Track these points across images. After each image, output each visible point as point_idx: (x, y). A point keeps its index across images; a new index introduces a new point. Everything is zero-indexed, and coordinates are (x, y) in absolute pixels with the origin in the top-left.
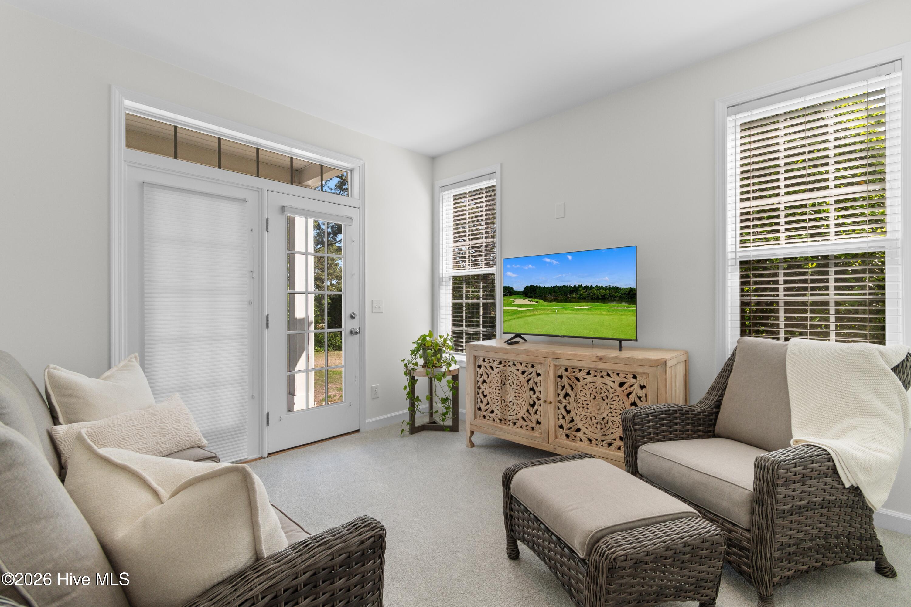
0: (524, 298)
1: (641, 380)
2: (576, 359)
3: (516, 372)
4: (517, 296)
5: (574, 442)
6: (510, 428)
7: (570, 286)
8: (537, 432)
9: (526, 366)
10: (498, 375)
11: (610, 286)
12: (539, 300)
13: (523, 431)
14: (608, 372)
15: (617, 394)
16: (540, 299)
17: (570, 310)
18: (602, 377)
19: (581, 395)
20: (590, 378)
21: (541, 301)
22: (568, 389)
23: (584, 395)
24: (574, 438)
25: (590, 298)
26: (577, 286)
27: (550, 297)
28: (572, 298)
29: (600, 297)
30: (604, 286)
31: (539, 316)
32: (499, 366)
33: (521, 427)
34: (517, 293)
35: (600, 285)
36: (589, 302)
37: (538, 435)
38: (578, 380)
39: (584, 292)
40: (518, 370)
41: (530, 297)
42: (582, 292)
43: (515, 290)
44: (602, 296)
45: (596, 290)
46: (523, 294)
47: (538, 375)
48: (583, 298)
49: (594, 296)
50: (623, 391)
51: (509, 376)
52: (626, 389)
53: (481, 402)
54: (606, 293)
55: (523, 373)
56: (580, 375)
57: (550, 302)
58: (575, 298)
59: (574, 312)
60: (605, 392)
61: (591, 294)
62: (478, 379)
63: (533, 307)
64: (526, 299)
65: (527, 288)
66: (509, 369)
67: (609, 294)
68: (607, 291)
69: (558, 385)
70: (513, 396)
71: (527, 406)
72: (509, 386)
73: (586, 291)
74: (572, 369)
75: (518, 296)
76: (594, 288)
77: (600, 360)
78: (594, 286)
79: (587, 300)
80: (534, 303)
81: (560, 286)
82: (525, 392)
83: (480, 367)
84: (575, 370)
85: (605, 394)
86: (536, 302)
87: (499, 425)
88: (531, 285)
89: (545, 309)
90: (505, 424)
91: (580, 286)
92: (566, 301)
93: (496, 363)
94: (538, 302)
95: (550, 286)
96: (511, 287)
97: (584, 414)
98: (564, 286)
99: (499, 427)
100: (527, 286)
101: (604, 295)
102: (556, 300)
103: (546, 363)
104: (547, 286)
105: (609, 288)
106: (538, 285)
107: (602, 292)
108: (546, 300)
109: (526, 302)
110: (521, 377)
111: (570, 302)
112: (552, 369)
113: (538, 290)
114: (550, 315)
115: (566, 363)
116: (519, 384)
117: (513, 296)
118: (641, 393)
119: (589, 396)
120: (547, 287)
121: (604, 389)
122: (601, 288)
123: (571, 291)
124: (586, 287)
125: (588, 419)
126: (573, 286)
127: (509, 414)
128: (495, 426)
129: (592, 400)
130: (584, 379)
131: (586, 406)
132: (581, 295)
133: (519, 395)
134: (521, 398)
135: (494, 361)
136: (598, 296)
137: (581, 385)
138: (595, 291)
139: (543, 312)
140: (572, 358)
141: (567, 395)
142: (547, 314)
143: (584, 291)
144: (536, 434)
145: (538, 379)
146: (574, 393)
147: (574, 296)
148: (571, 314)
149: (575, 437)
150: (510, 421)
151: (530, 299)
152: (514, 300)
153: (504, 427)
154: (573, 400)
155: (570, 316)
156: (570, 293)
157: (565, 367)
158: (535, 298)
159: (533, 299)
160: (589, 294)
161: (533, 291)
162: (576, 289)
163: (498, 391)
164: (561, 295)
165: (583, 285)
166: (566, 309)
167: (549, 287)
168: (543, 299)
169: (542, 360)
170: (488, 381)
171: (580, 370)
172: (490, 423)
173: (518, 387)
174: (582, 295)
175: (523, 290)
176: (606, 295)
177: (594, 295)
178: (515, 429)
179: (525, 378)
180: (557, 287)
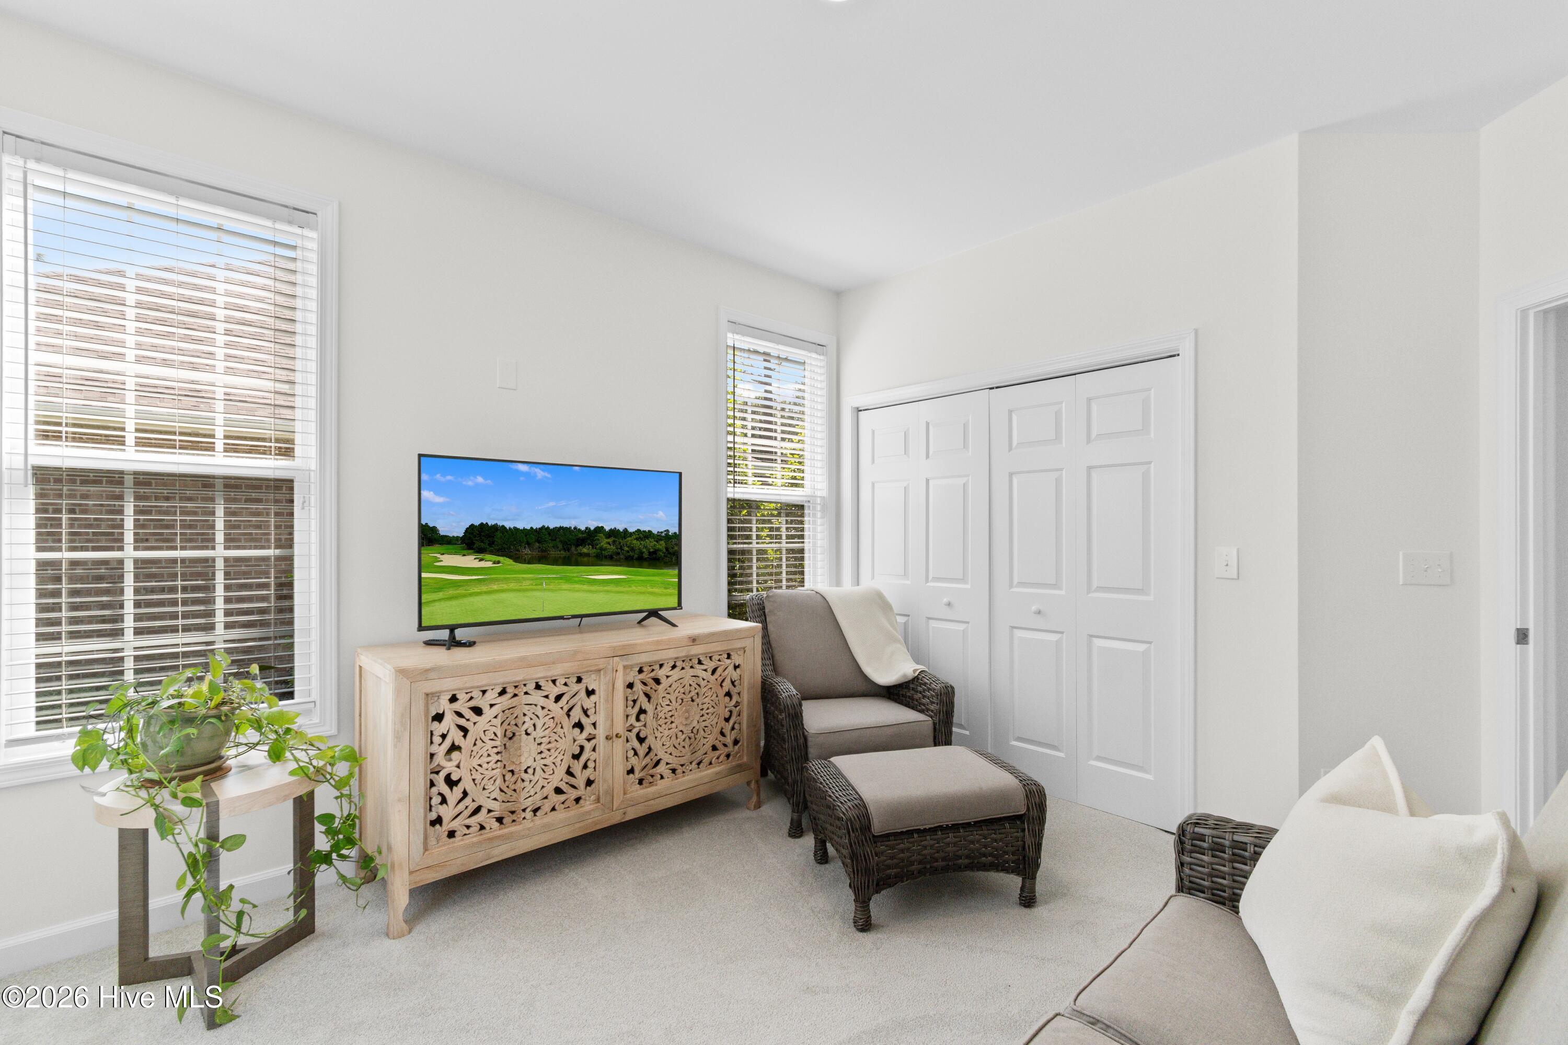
0: (465, 552)
1: (736, 659)
2: (660, 648)
3: (542, 702)
4: (445, 547)
5: (653, 785)
6: (527, 824)
7: (575, 528)
8: (588, 803)
9: (566, 684)
10: (497, 722)
11: (667, 531)
12: (501, 559)
13: (560, 815)
14: (699, 659)
15: (710, 686)
16: (502, 556)
17: (577, 582)
18: (692, 667)
19: (663, 704)
20: (676, 674)
21: (506, 562)
22: (643, 702)
23: (668, 702)
24: (651, 780)
25: (622, 556)
26: (592, 528)
27: (527, 551)
28: (581, 555)
29: (646, 555)
30: (655, 531)
31: (504, 596)
32: (499, 700)
33: (553, 809)
34: (447, 542)
35: (647, 529)
36: (620, 566)
37: (592, 806)
38: (657, 681)
39: (609, 543)
40: (547, 697)
41: (481, 551)
42: (604, 542)
43: (442, 533)
44: (650, 553)
45: (637, 539)
46: (462, 543)
47: (590, 693)
48: (606, 557)
49: (631, 554)
50: (716, 679)
51: (525, 715)
52: (720, 675)
53: (444, 801)
54: (658, 546)
55: (558, 698)
56: (661, 673)
57: (529, 563)
58: (588, 555)
59: (585, 587)
60: (695, 689)
61: (626, 549)
62: (434, 748)
63: (487, 575)
64: (469, 554)
65: (471, 529)
66: (529, 699)
67: (667, 549)
68: (662, 542)
69: (627, 700)
70: (534, 754)
71: (567, 759)
72: (524, 736)
73: (614, 542)
74: (650, 666)
75: (450, 547)
76: (631, 534)
77: (693, 642)
78: (631, 530)
79: (617, 560)
80: (489, 564)
81: (551, 527)
82: (562, 735)
83: (439, 718)
84: (653, 667)
85: (696, 691)
86: (494, 563)
87: (501, 832)
88: (482, 524)
89: (517, 580)
90: (514, 821)
91: (599, 530)
92: (567, 562)
93: (491, 696)
94: (499, 562)
95: (528, 527)
96: (431, 525)
97: (667, 732)
98: (561, 528)
99: (502, 836)
100: (472, 525)
101: (655, 552)
102: (543, 558)
103: (610, 667)
104: (520, 526)
105: (667, 535)
106: (500, 524)
107: (651, 544)
108: (517, 559)
109: (469, 561)
110: (557, 710)
111: (577, 564)
112: (620, 674)
113: (499, 534)
114: (529, 594)
115: (643, 659)
116: (551, 724)
117: (437, 547)
118: (735, 675)
119: (674, 702)
120: (521, 528)
121: (694, 685)
122: (648, 535)
123: (578, 539)
124: (613, 533)
125: (672, 739)
126: (583, 528)
127: (524, 794)
128: (490, 839)
129: (679, 707)
130: (668, 677)
131: (669, 721)
132: (602, 549)
133: (549, 746)
134: (552, 751)
135: (484, 692)
136: (642, 553)
137: (664, 689)
138: (635, 542)
139: (512, 585)
140: (653, 648)
141: (642, 711)
142: (519, 591)
143: (609, 540)
144: (588, 805)
145: (588, 703)
146: (653, 705)
147: (585, 550)
148: (578, 591)
149: (652, 776)
150: (524, 810)
151: (481, 556)
152: (438, 555)
153: (513, 829)
154: (652, 718)
155: (577, 595)
156: (577, 546)
157: (640, 666)
158: (492, 553)
159: (488, 557)
160: (621, 548)
161: (488, 536)
162: (591, 536)
163: (495, 758)
164: (555, 547)
165: (607, 528)
166: (568, 580)
167: (524, 529)
168: (510, 557)
169: (601, 663)
170: (465, 744)
171: (661, 666)
172: (475, 840)
173: (547, 731)
174: (605, 549)
175: (461, 535)
176: (659, 550)
177: (633, 549)
178: (540, 820)
179: (562, 708)
180: (544, 529)
